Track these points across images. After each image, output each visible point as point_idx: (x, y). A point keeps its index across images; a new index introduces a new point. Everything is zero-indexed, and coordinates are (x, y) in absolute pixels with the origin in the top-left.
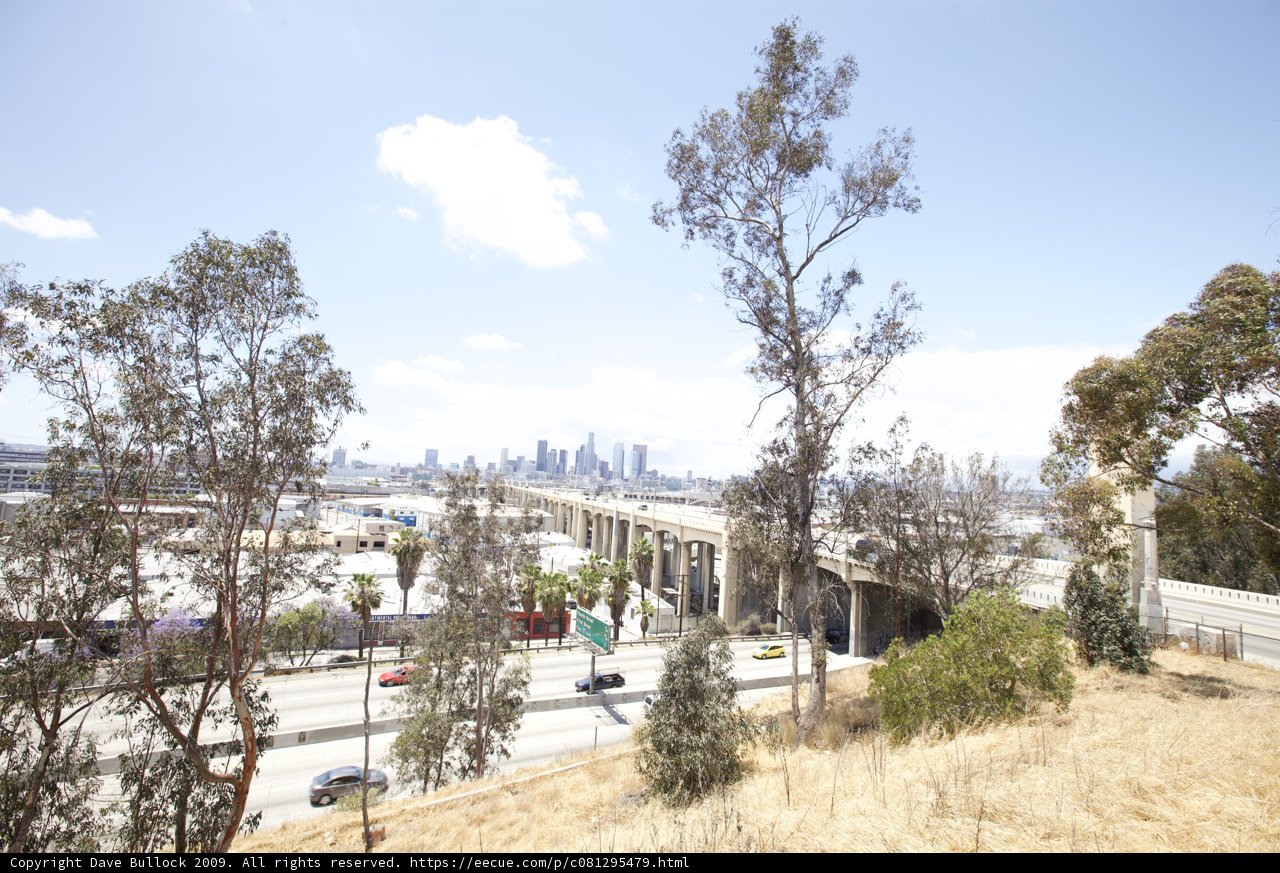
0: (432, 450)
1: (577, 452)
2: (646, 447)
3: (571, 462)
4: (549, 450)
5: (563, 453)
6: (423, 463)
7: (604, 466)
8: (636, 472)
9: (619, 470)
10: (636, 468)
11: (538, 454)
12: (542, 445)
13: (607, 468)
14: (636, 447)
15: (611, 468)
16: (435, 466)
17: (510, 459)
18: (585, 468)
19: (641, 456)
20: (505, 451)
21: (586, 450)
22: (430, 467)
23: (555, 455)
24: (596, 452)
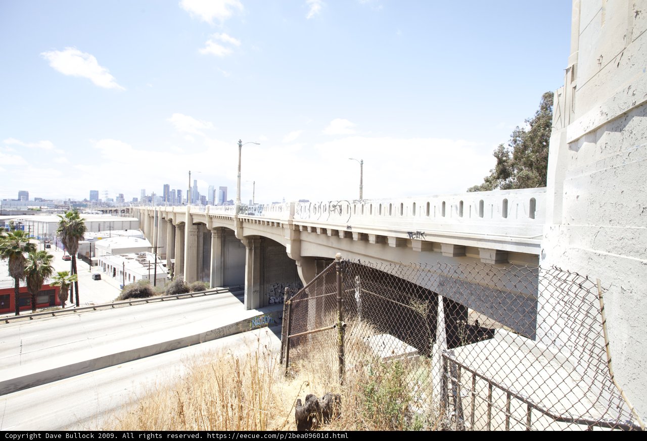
0: (95, 191)
1: (188, 191)
2: (226, 187)
3: (184, 196)
4: (170, 190)
5: (179, 191)
6: (88, 199)
7: (203, 198)
8: (221, 201)
9: (211, 200)
10: (222, 198)
11: (164, 192)
12: (166, 187)
13: (205, 199)
14: (221, 188)
15: (207, 199)
16: (97, 200)
17: (146, 195)
18: (193, 199)
19: (224, 192)
20: (144, 191)
21: (193, 190)
22: (93, 201)
23: (174, 193)
24: (198, 190)
